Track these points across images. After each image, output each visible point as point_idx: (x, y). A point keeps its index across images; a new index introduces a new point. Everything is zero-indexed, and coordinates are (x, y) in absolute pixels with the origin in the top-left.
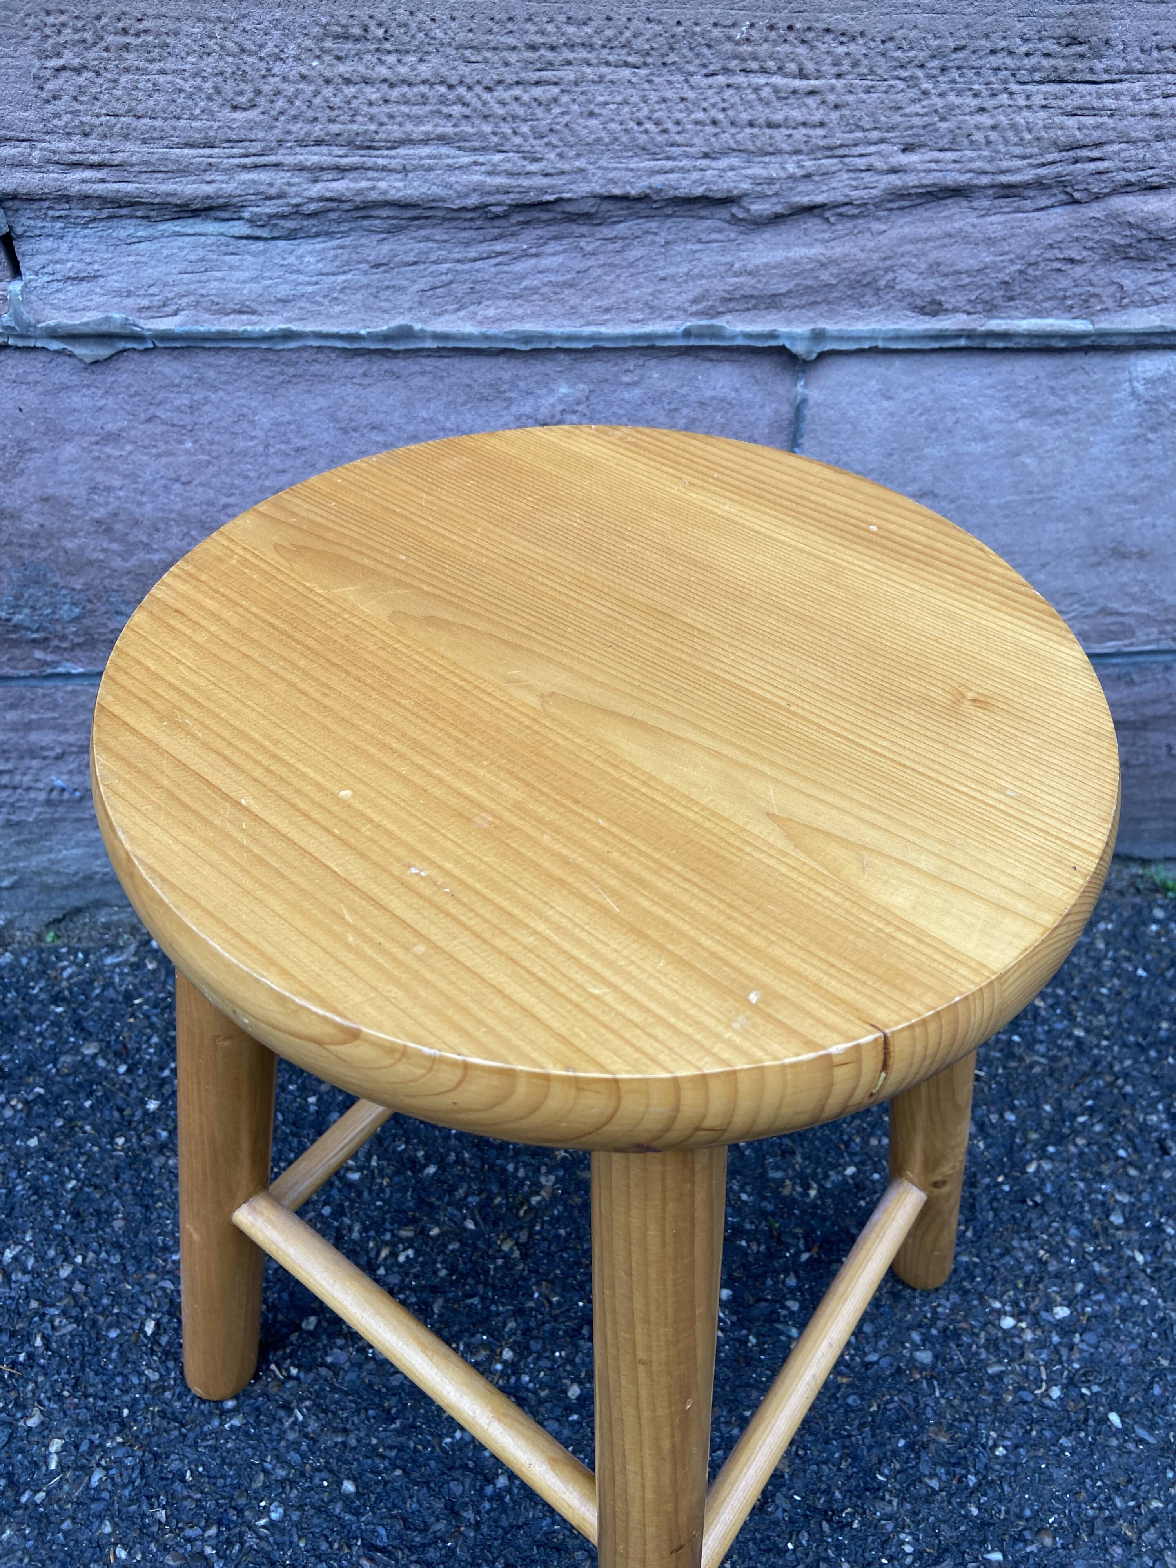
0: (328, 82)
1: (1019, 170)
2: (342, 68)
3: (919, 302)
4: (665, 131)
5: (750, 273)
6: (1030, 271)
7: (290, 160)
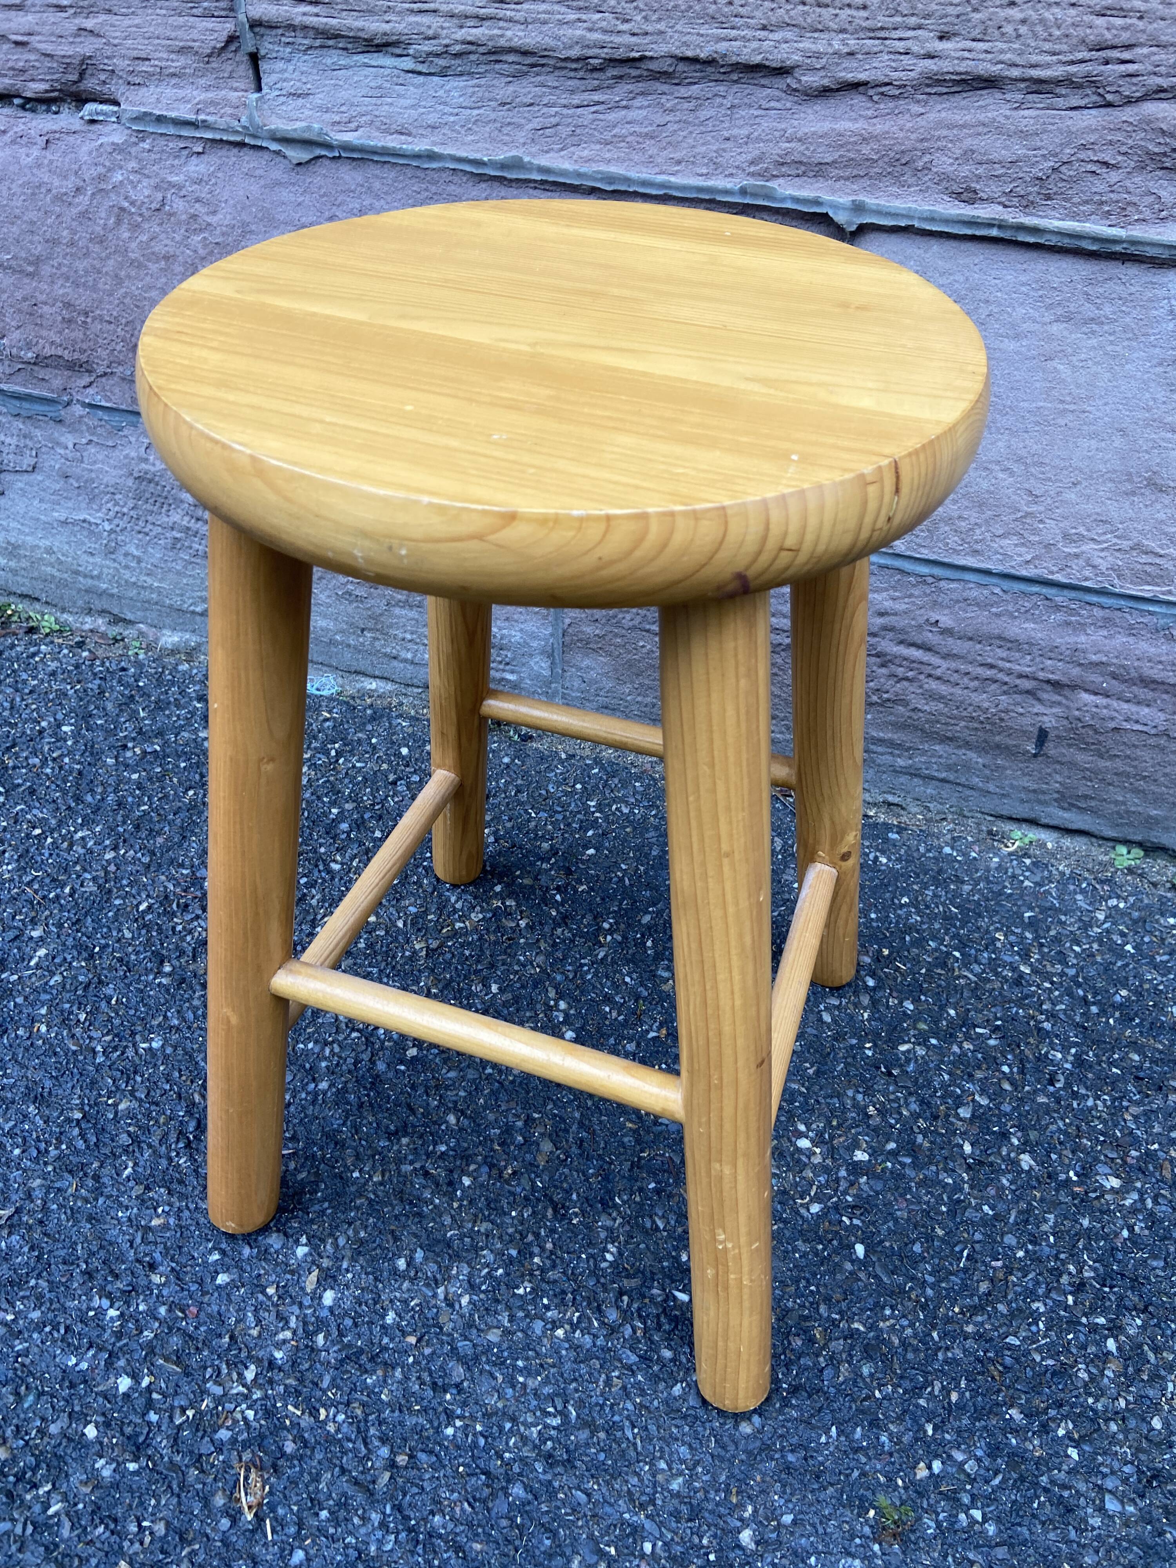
1: (1048, 66)
3: (955, 188)
4: (730, 3)
5: (800, 140)
6: (1063, 169)
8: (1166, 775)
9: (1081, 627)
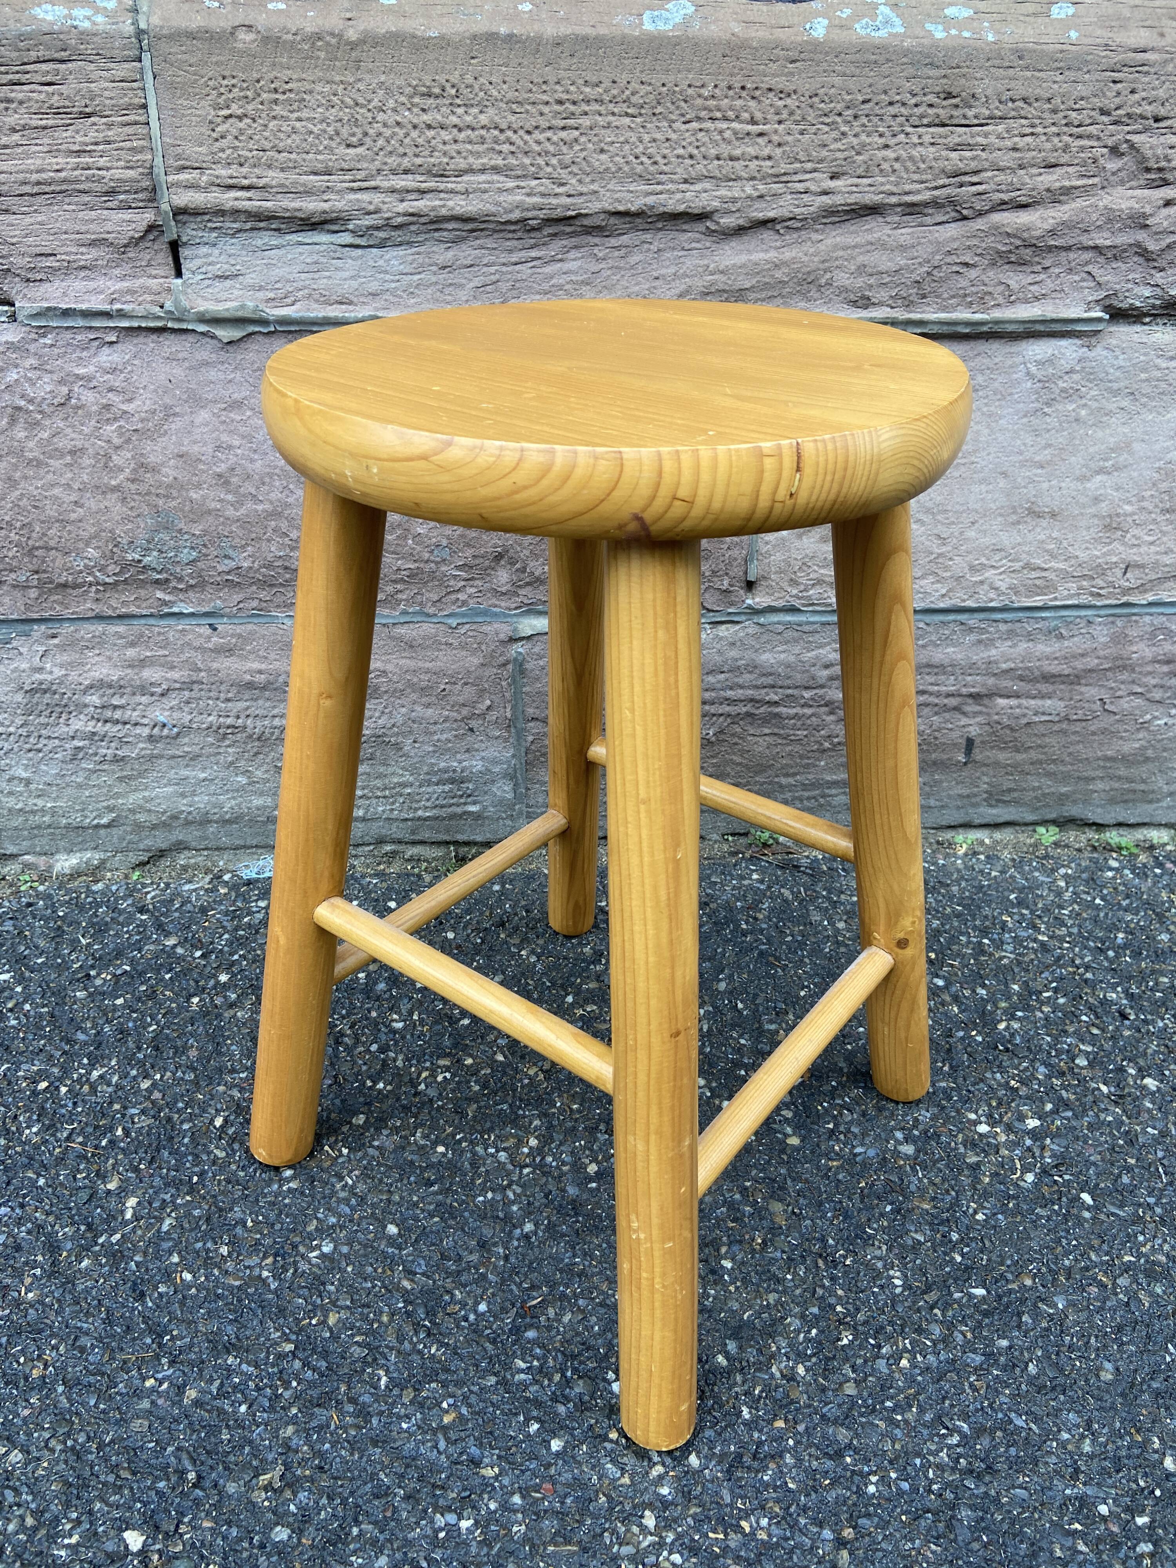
0: (415, 127)
1: (918, 192)
2: (424, 117)
3: (852, 297)
4: (655, 163)
5: (722, 272)
6: (935, 272)
7: (386, 184)
8: (1070, 754)
9: (989, 643)
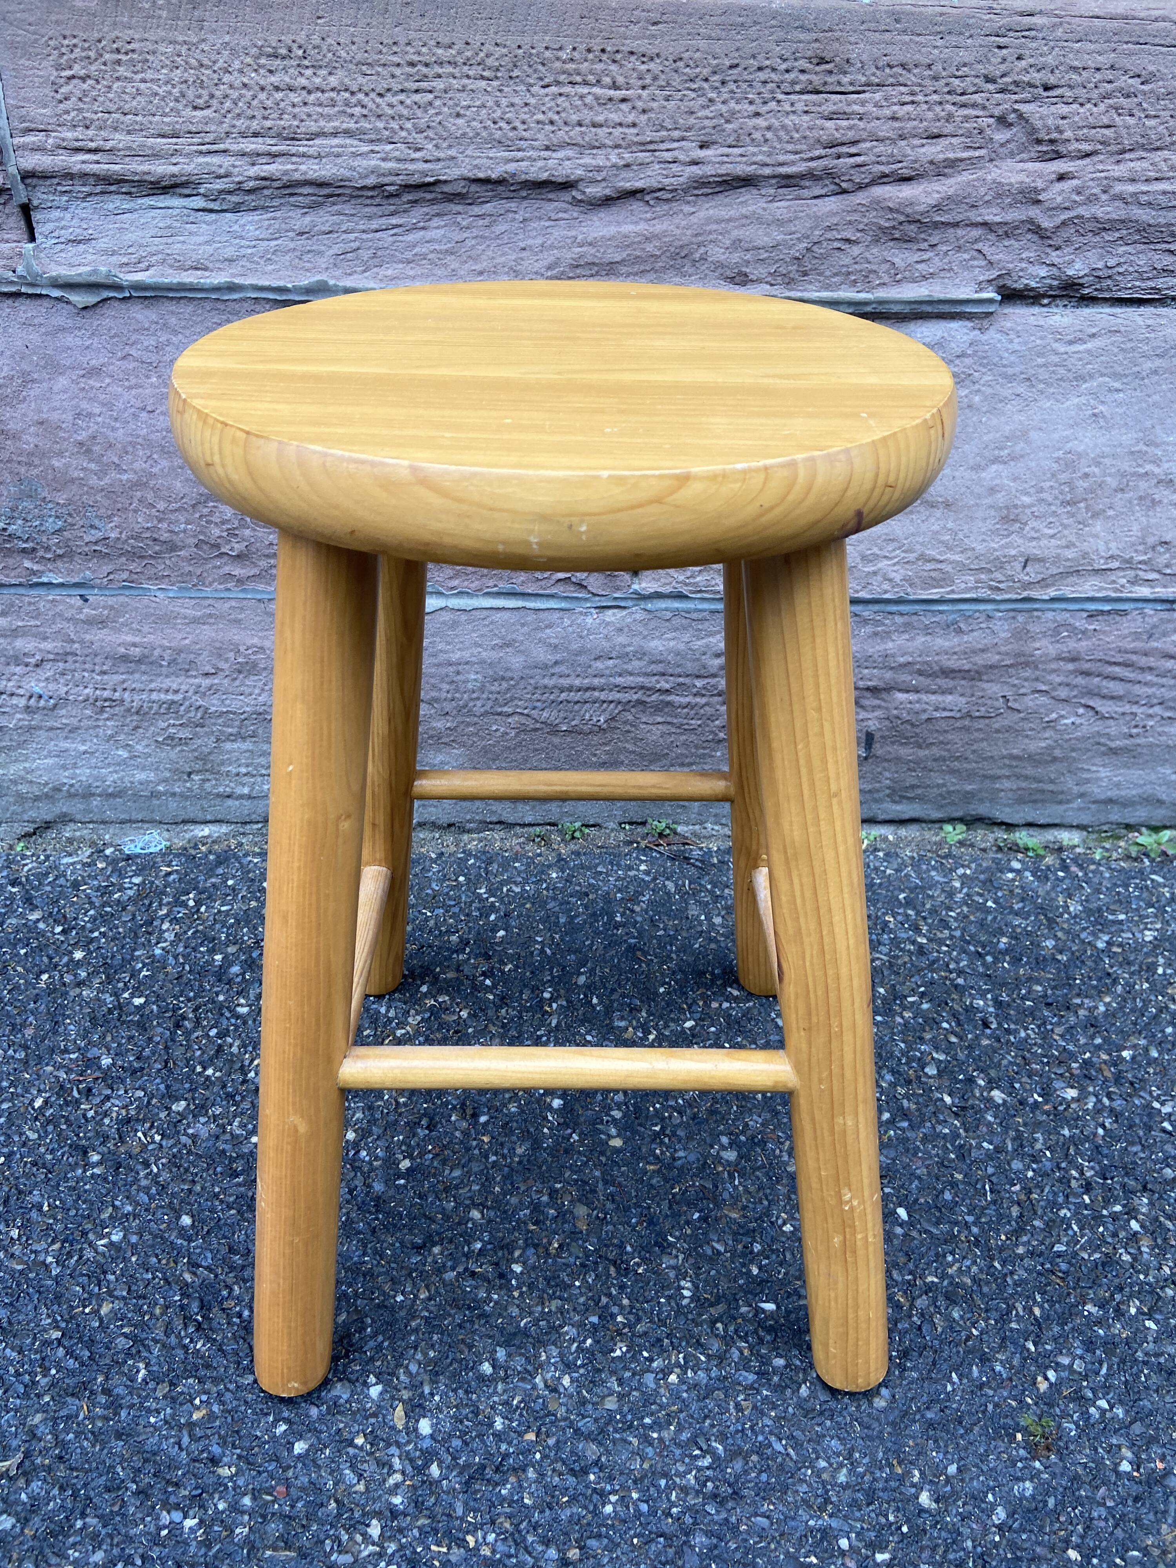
0: (263, 89)
1: (793, 163)
2: (273, 79)
3: (729, 273)
4: (515, 128)
5: (590, 244)
6: (815, 248)
7: (235, 147)
8: (974, 751)
9: (886, 635)
